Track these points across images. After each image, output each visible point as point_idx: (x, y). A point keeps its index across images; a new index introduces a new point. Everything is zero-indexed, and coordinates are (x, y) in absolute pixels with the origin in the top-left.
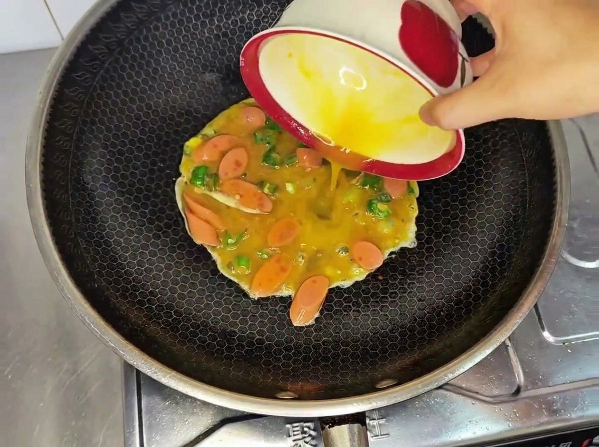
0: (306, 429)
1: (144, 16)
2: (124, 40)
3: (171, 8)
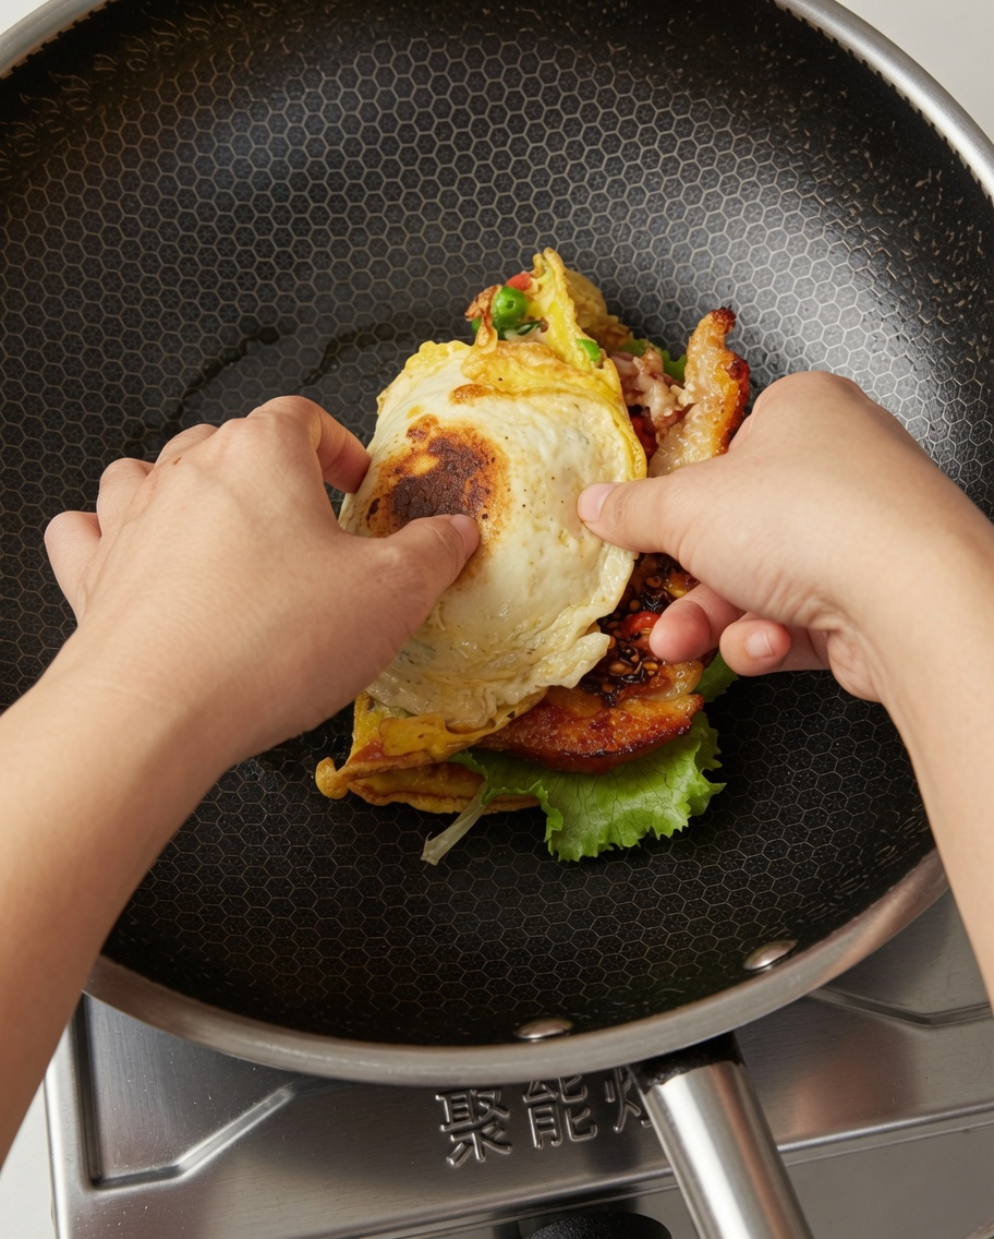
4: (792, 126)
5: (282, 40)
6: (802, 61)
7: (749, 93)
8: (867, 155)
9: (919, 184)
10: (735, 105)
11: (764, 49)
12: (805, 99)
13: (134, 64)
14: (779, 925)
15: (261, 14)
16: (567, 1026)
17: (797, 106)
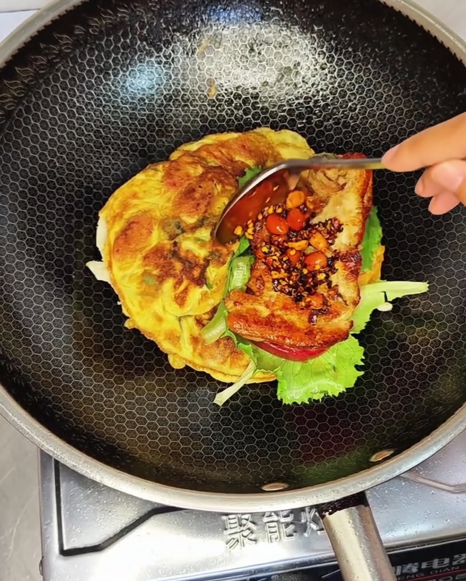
0: (244, 522)
1: (31, 81)
2: (12, 111)
3: (60, 67)
4: (399, 66)
5: (162, 21)
6: (405, 36)
7: (380, 50)
8: (435, 80)
9: (460, 94)
10: (373, 55)
11: (387, 29)
12: (406, 53)
13: (93, 31)
14: (386, 441)
15: (152, 8)
16: (286, 486)
17: (402, 56)
